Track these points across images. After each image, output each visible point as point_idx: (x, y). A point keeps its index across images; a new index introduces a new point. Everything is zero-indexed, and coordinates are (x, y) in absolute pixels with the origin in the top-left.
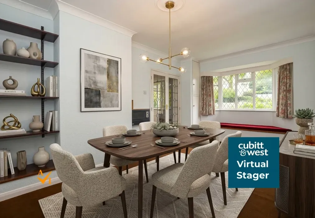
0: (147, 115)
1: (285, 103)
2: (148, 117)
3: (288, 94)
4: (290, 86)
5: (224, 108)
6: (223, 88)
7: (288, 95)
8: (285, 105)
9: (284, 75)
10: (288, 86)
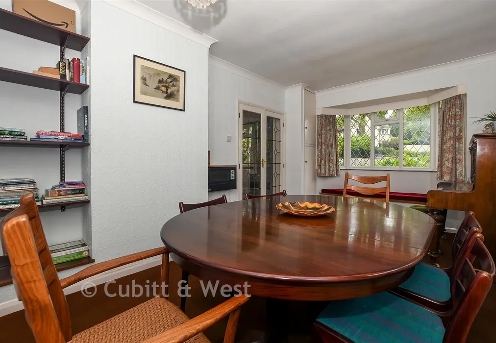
0: (232, 175)
1: (452, 158)
2: (234, 177)
3: (457, 143)
4: (461, 131)
5: (353, 165)
6: (352, 134)
7: (457, 145)
8: (452, 161)
9: (452, 112)
10: (458, 132)
